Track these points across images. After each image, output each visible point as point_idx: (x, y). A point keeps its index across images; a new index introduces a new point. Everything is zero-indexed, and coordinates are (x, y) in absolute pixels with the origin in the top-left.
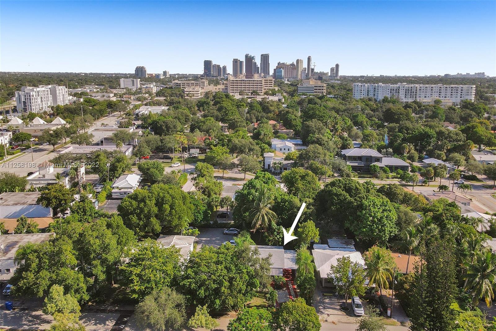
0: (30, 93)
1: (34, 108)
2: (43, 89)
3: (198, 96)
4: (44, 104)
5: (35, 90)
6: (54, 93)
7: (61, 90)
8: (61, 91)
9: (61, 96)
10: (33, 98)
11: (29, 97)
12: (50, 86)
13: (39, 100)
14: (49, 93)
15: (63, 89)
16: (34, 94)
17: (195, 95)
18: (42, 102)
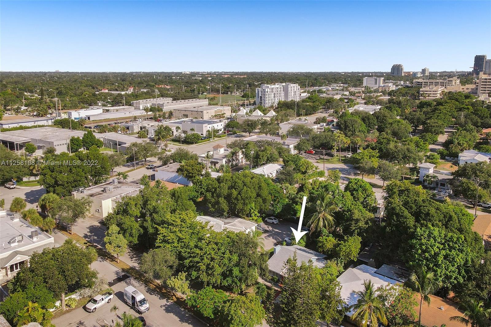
0: (265, 90)
1: (267, 102)
2: (277, 86)
3: (435, 97)
4: (276, 99)
5: (270, 87)
6: (286, 90)
7: (293, 87)
8: (293, 89)
9: (292, 92)
10: (268, 94)
11: (264, 93)
12: (284, 84)
13: (273, 96)
14: (282, 90)
15: (295, 87)
16: (269, 90)
17: (431, 95)
18: (275, 97)
